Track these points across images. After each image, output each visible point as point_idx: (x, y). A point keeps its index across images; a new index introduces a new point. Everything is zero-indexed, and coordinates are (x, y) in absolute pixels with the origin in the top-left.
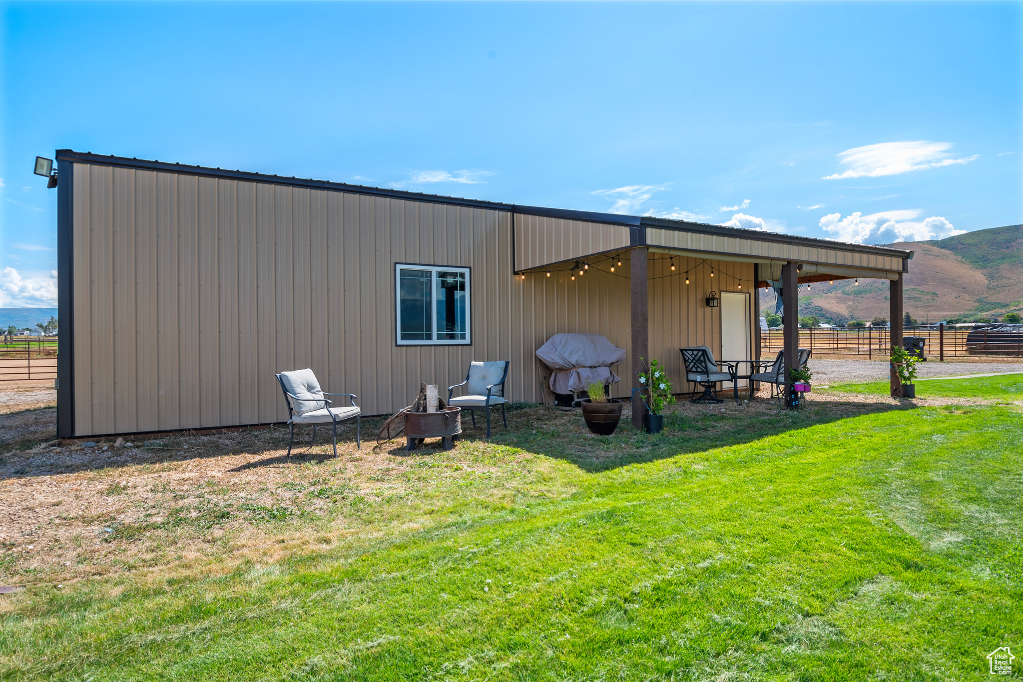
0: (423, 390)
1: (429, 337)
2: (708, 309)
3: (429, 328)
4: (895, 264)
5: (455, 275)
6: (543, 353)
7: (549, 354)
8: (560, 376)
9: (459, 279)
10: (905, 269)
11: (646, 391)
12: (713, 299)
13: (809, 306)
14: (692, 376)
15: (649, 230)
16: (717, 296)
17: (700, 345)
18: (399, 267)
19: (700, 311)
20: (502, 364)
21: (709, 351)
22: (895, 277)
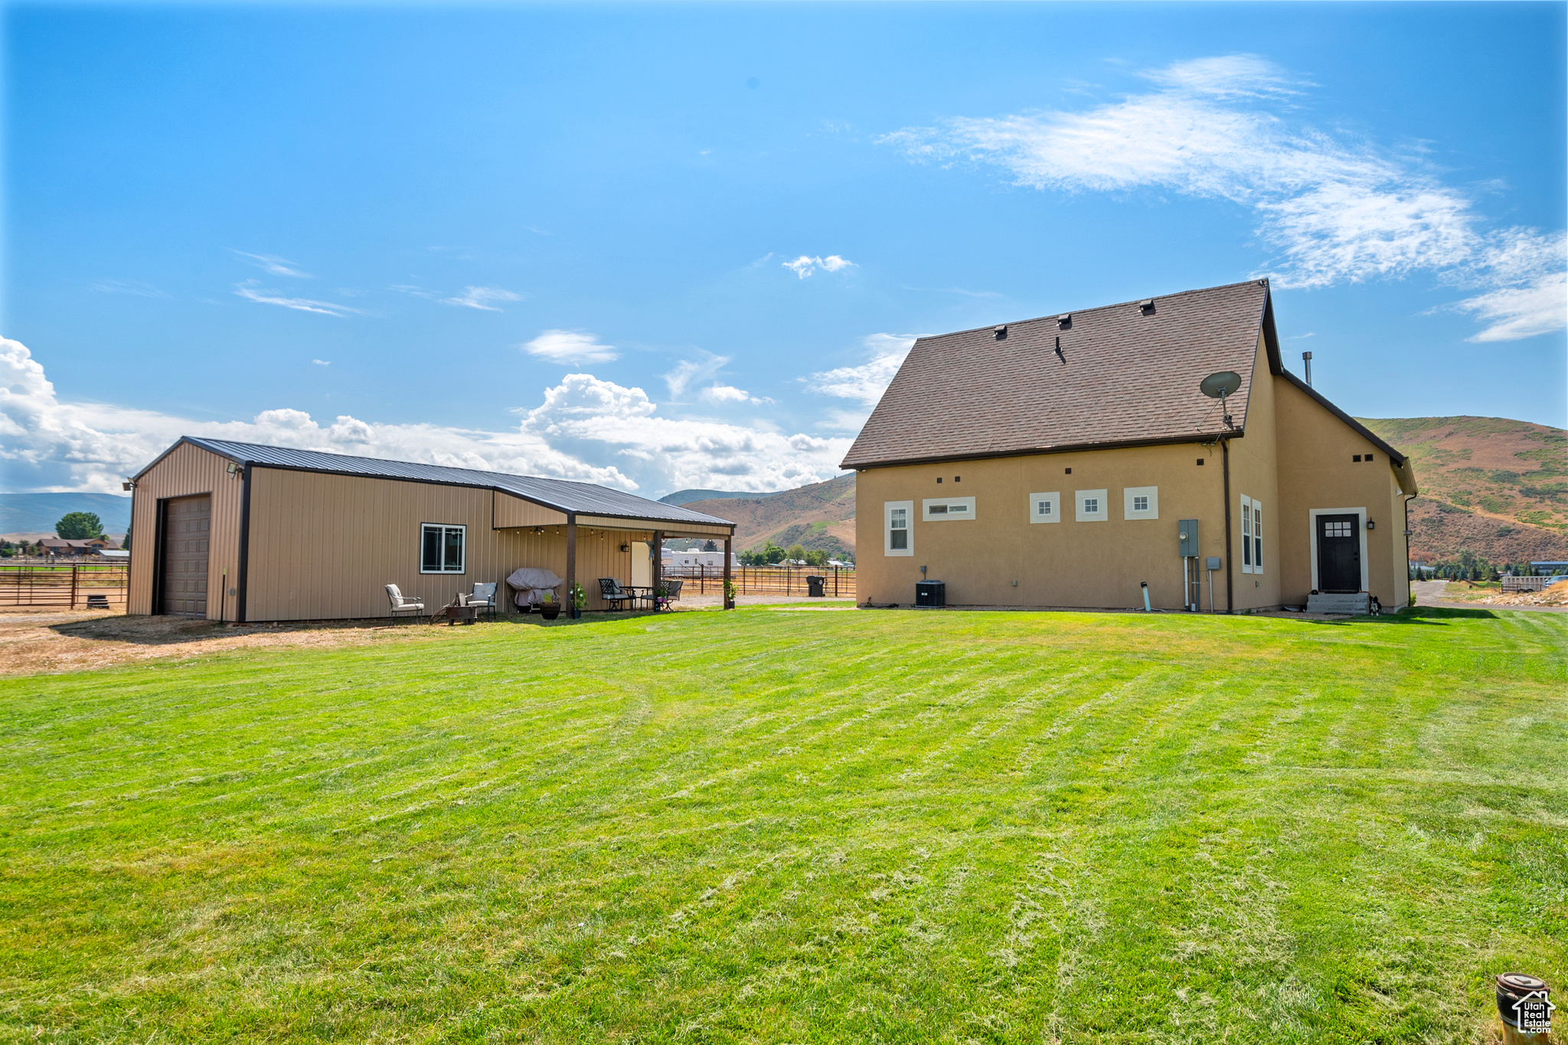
0: (458, 596)
1: (439, 569)
2: (622, 553)
3: (439, 563)
4: (727, 531)
5: (456, 530)
6: (509, 580)
7: (515, 580)
8: (522, 595)
9: (459, 533)
10: (732, 534)
11: (573, 598)
12: (626, 546)
13: (822, 536)
14: (605, 596)
15: (577, 516)
16: (628, 544)
17: (610, 576)
18: (423, 525)
19: (617, 554)
20: (494, 584)
21: (614, 579)
22: (727, 539)
